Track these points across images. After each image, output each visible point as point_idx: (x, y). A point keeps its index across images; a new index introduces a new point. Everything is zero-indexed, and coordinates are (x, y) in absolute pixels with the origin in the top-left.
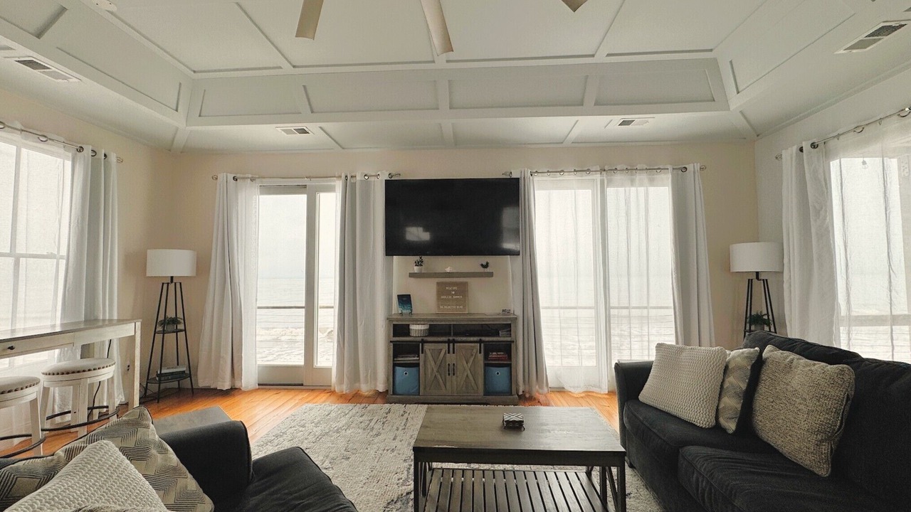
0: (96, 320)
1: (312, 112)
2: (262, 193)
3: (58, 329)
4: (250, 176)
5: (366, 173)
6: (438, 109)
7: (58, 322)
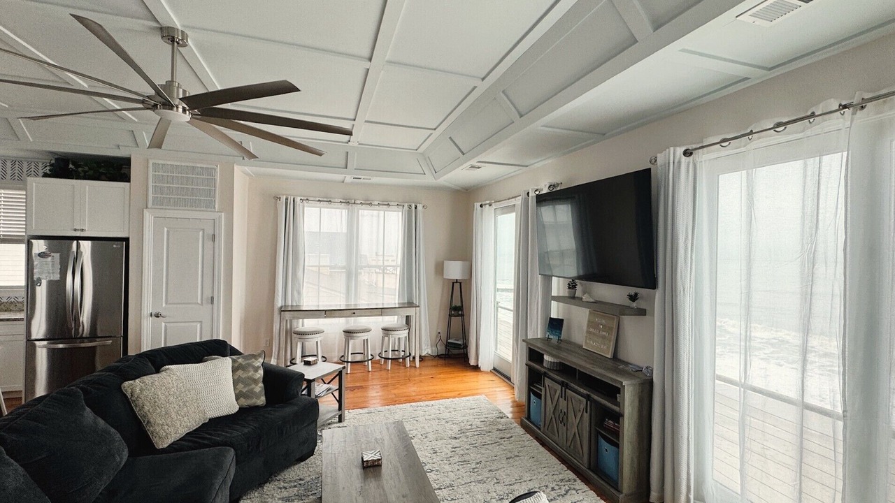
0: (413, 303)
1: (464, 154)
2: (503, 214)
3: (397, 306)
4: (488, 202)
5: (536, 188)
6: (513, 122)
7: (397, 302)
